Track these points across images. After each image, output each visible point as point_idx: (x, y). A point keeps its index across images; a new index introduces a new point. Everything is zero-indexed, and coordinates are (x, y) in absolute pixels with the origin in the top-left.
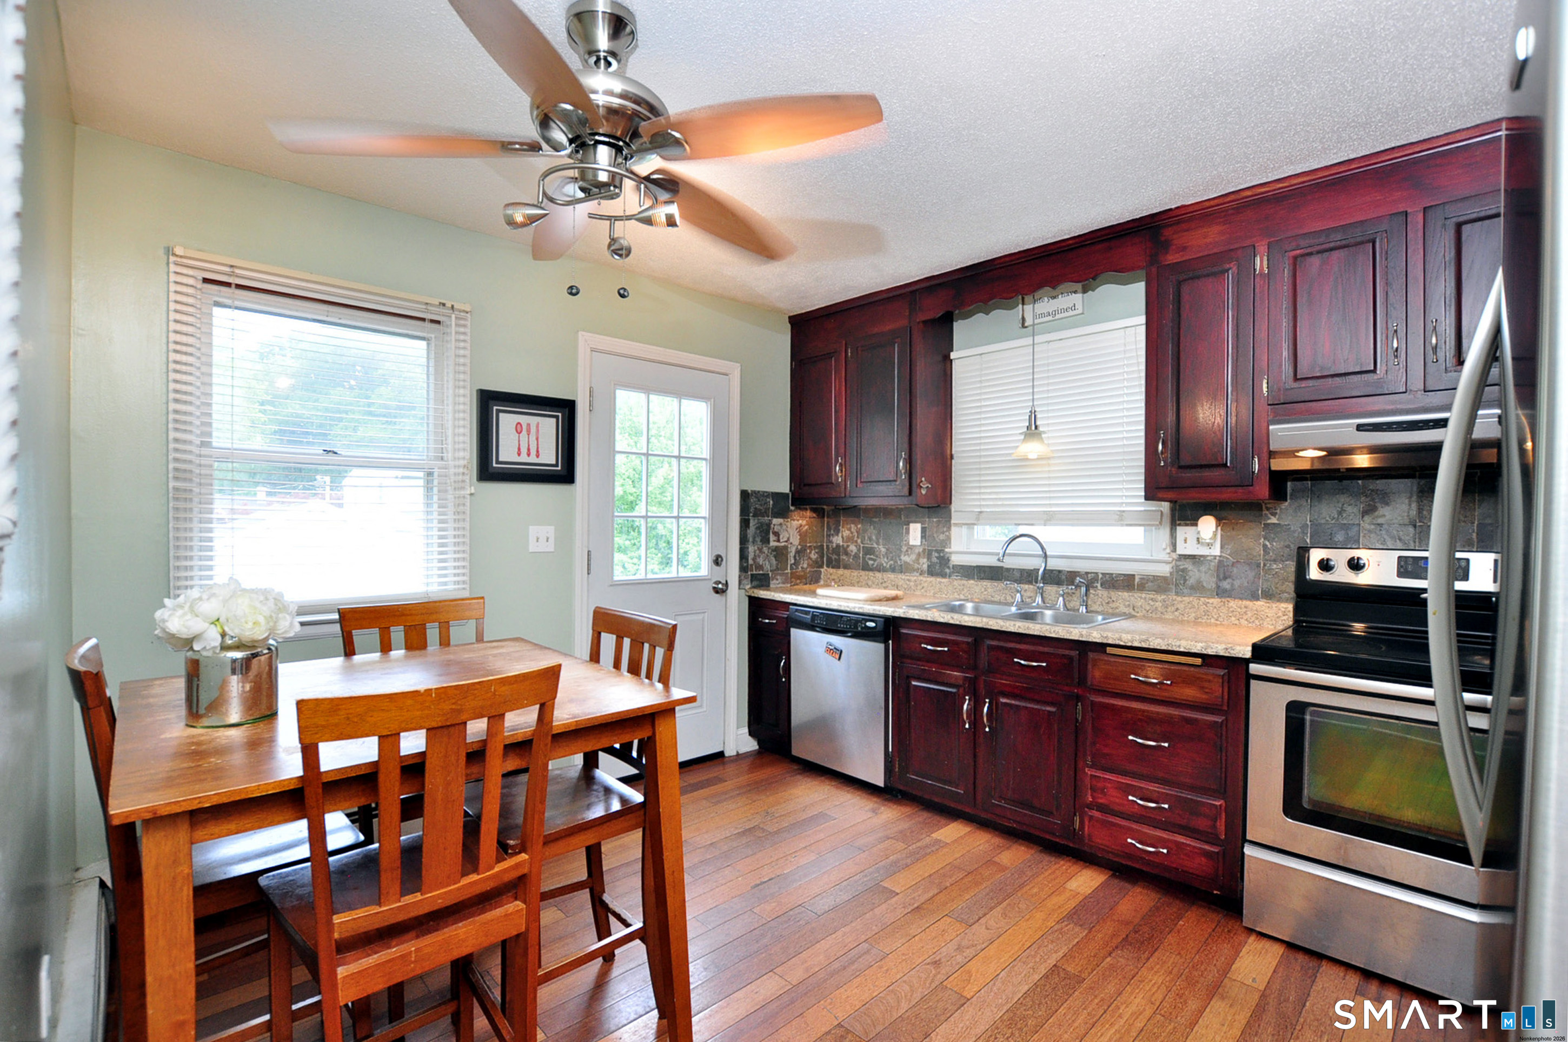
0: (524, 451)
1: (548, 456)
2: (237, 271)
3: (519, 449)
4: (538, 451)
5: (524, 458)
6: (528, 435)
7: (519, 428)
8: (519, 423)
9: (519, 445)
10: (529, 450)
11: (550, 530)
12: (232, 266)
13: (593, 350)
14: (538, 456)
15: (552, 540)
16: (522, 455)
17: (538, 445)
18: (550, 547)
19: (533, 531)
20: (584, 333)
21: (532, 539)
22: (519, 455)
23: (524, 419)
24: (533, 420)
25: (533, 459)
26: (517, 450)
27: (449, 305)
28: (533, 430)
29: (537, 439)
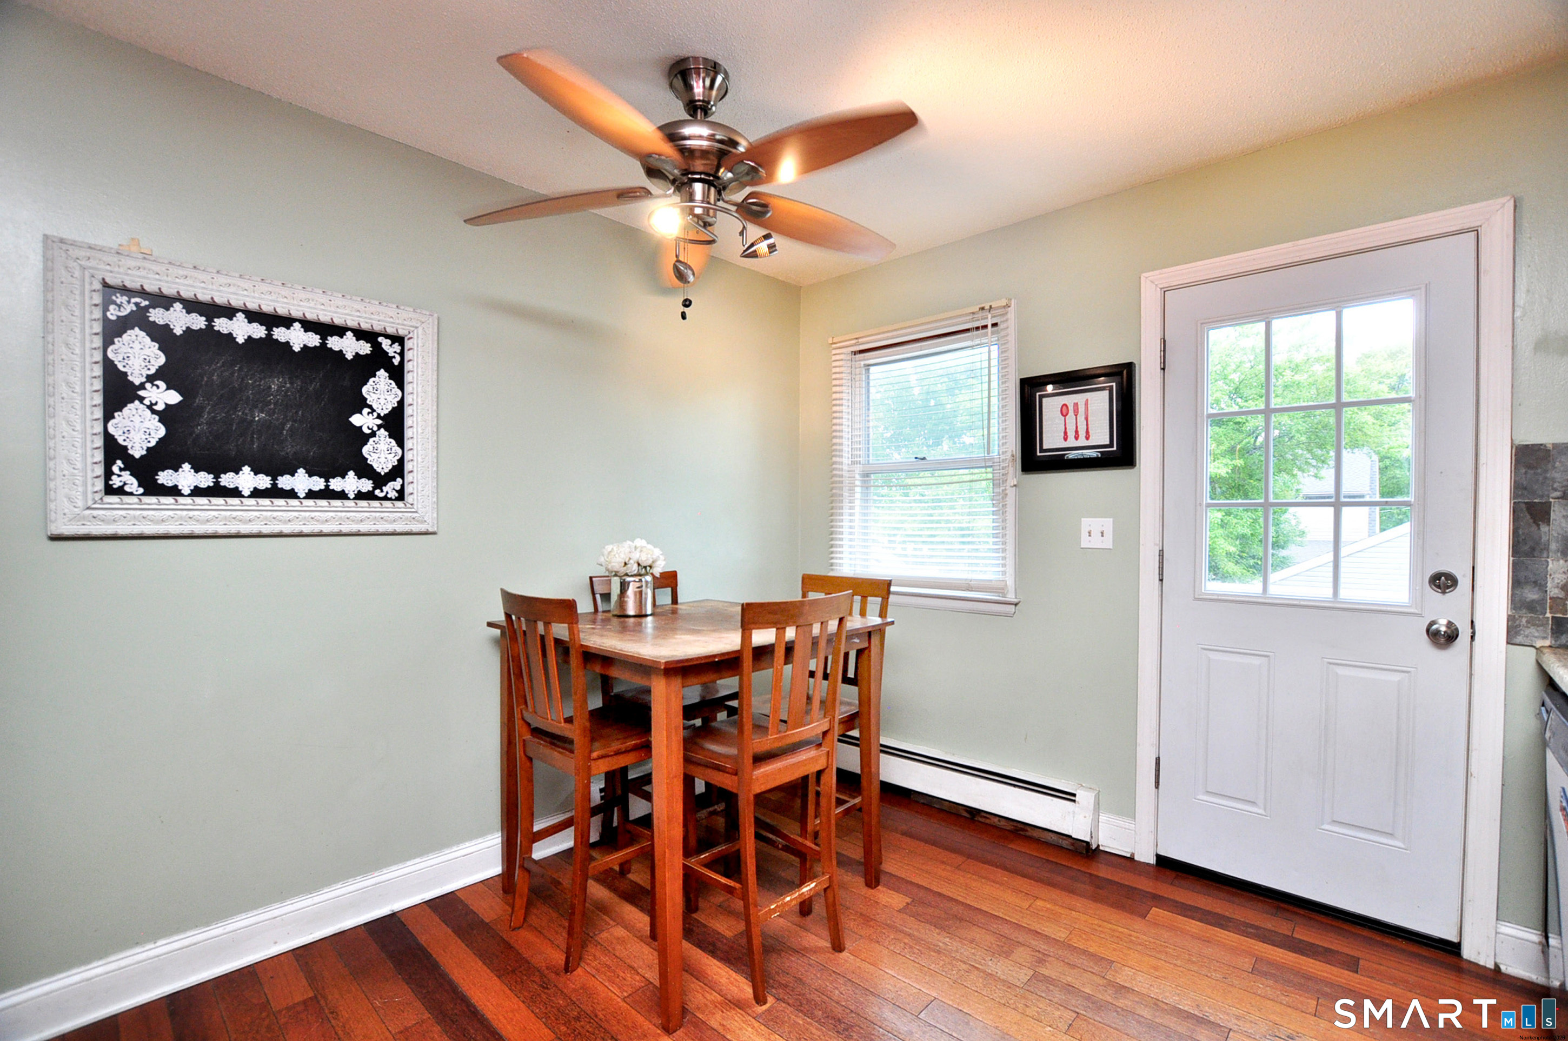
0: (1071, 434)
1: (1103, 435)
2: (860, 340)
3: (1065, 433)
4: (1087, 432)
5: (1071, 443)
6: (1076, 415)
7: (1065, 411)
8: (1065, 405)
9: (1066, 429)
10: (1077, 432)
11: (1107, 524)
12: (856, 339)
14: (1087, 438)
15: (1108, 534)
16: (1069, 439)
17: (1087, 425)
18: (1107, 542)
19: (1087, 523)
20: (1149, 273)
21: (1084, 534)
22: (1065, 439)
23: (1070, 400)
24: (1081, 398)
25: (1082, 443)
26: (1063, 434)
27: (987, 307)
28: (1083, 408)
29: (1087, 419)
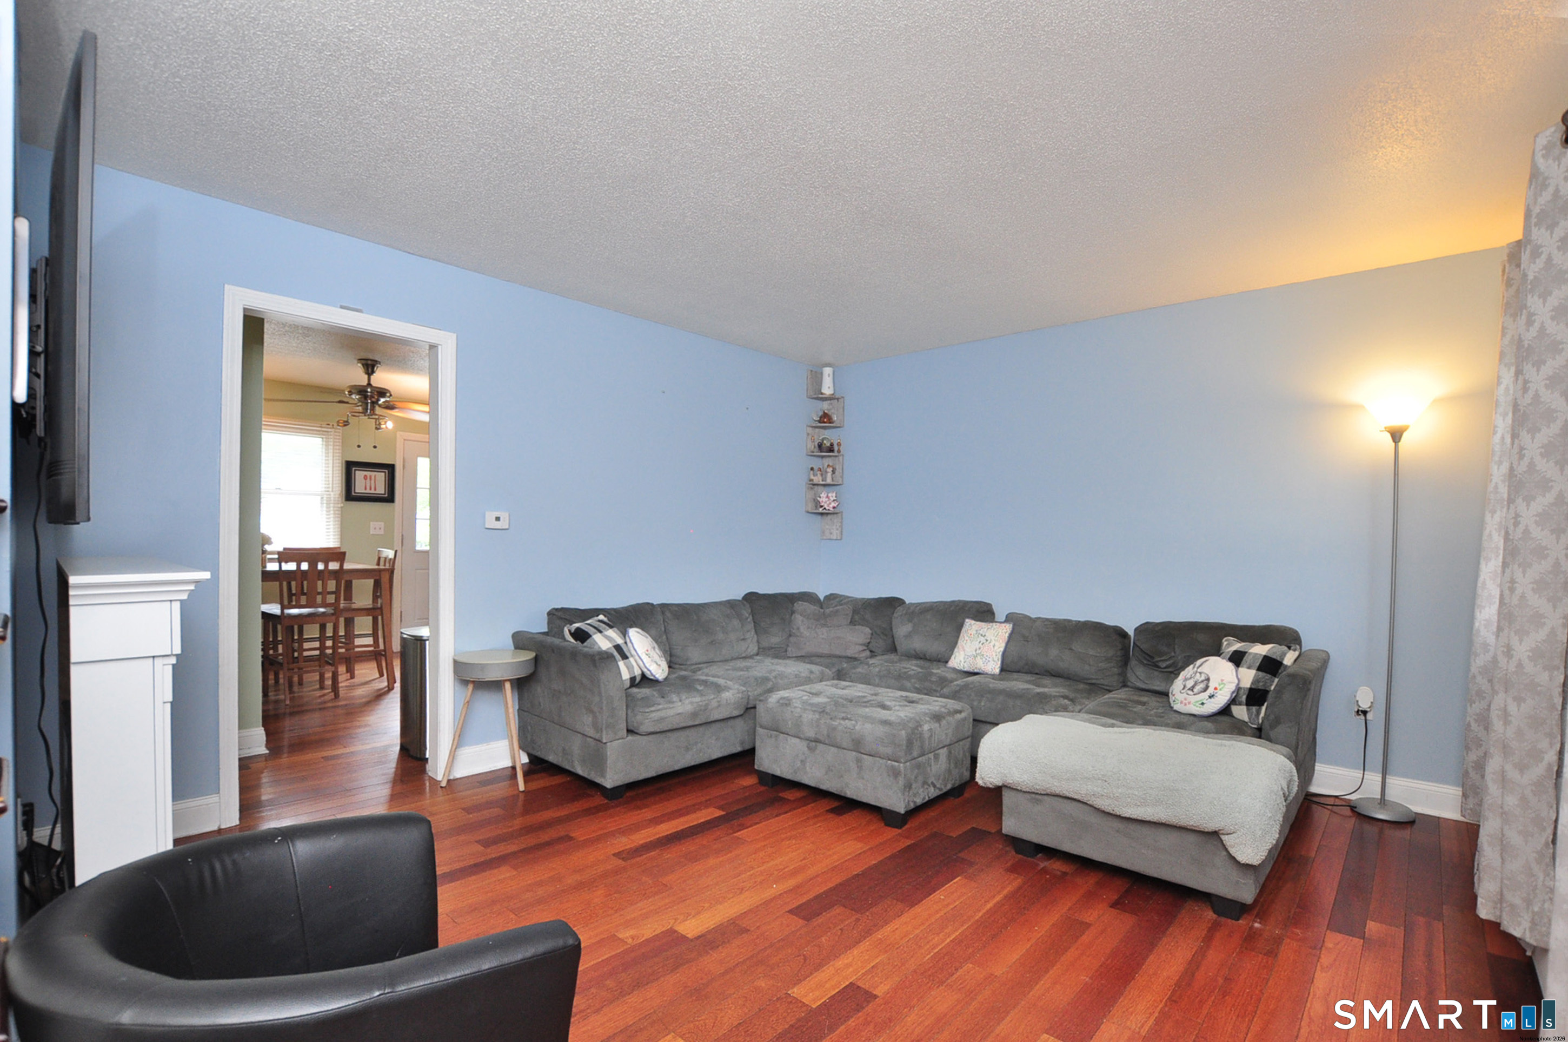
0: (368, 488)
1: (381, 490)
4: (375, 488)
5: (368, 491)
6: (371, 480)
7: (365, 477)
8: (366, 475)
9: (366, 485)
10: (371, 487)
11: (381, 524)
13: (405, 440)
14: (375, 490)
15: (382, 529)
17: (375, 485)
18: (382, 532)
19: (373, 525)
20: (401, 433)
21: (372, 528)
22: (366, 489)
23: (368, 474)
24: (373, 474)
25: (373, 491)
26: (365, 487)
27: (330, 424)
28: (373, 478)
29: (375, 482)
